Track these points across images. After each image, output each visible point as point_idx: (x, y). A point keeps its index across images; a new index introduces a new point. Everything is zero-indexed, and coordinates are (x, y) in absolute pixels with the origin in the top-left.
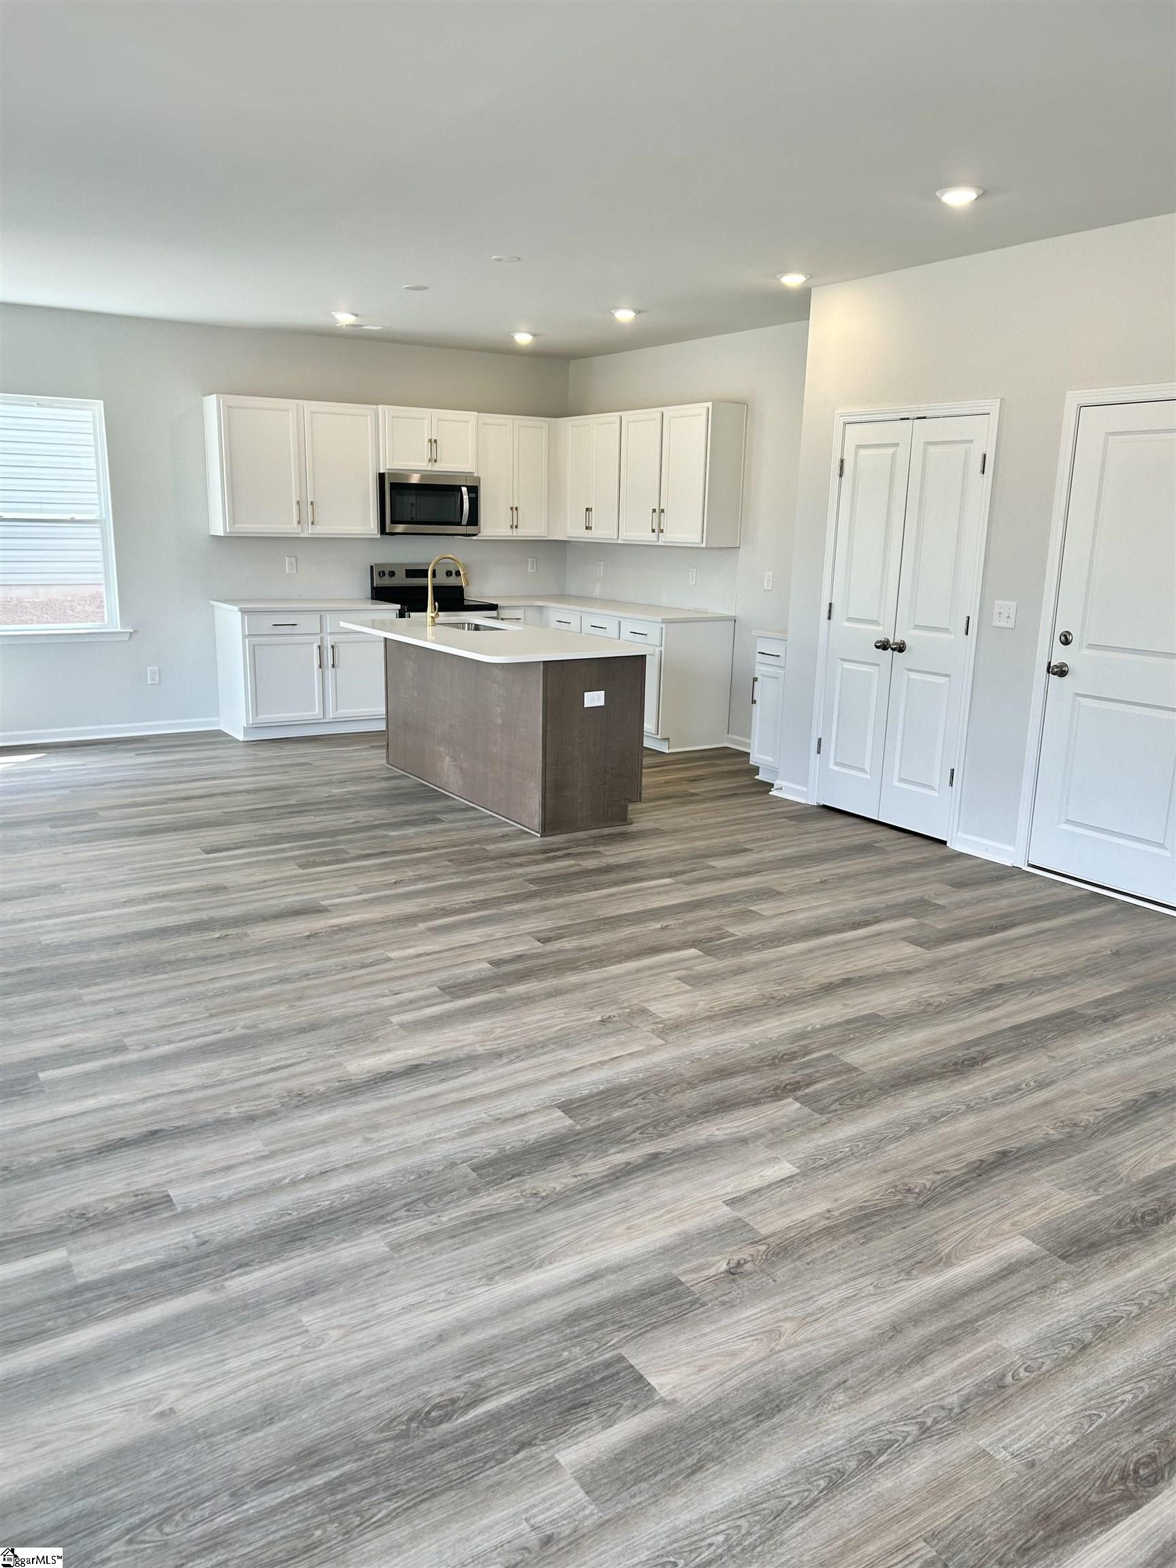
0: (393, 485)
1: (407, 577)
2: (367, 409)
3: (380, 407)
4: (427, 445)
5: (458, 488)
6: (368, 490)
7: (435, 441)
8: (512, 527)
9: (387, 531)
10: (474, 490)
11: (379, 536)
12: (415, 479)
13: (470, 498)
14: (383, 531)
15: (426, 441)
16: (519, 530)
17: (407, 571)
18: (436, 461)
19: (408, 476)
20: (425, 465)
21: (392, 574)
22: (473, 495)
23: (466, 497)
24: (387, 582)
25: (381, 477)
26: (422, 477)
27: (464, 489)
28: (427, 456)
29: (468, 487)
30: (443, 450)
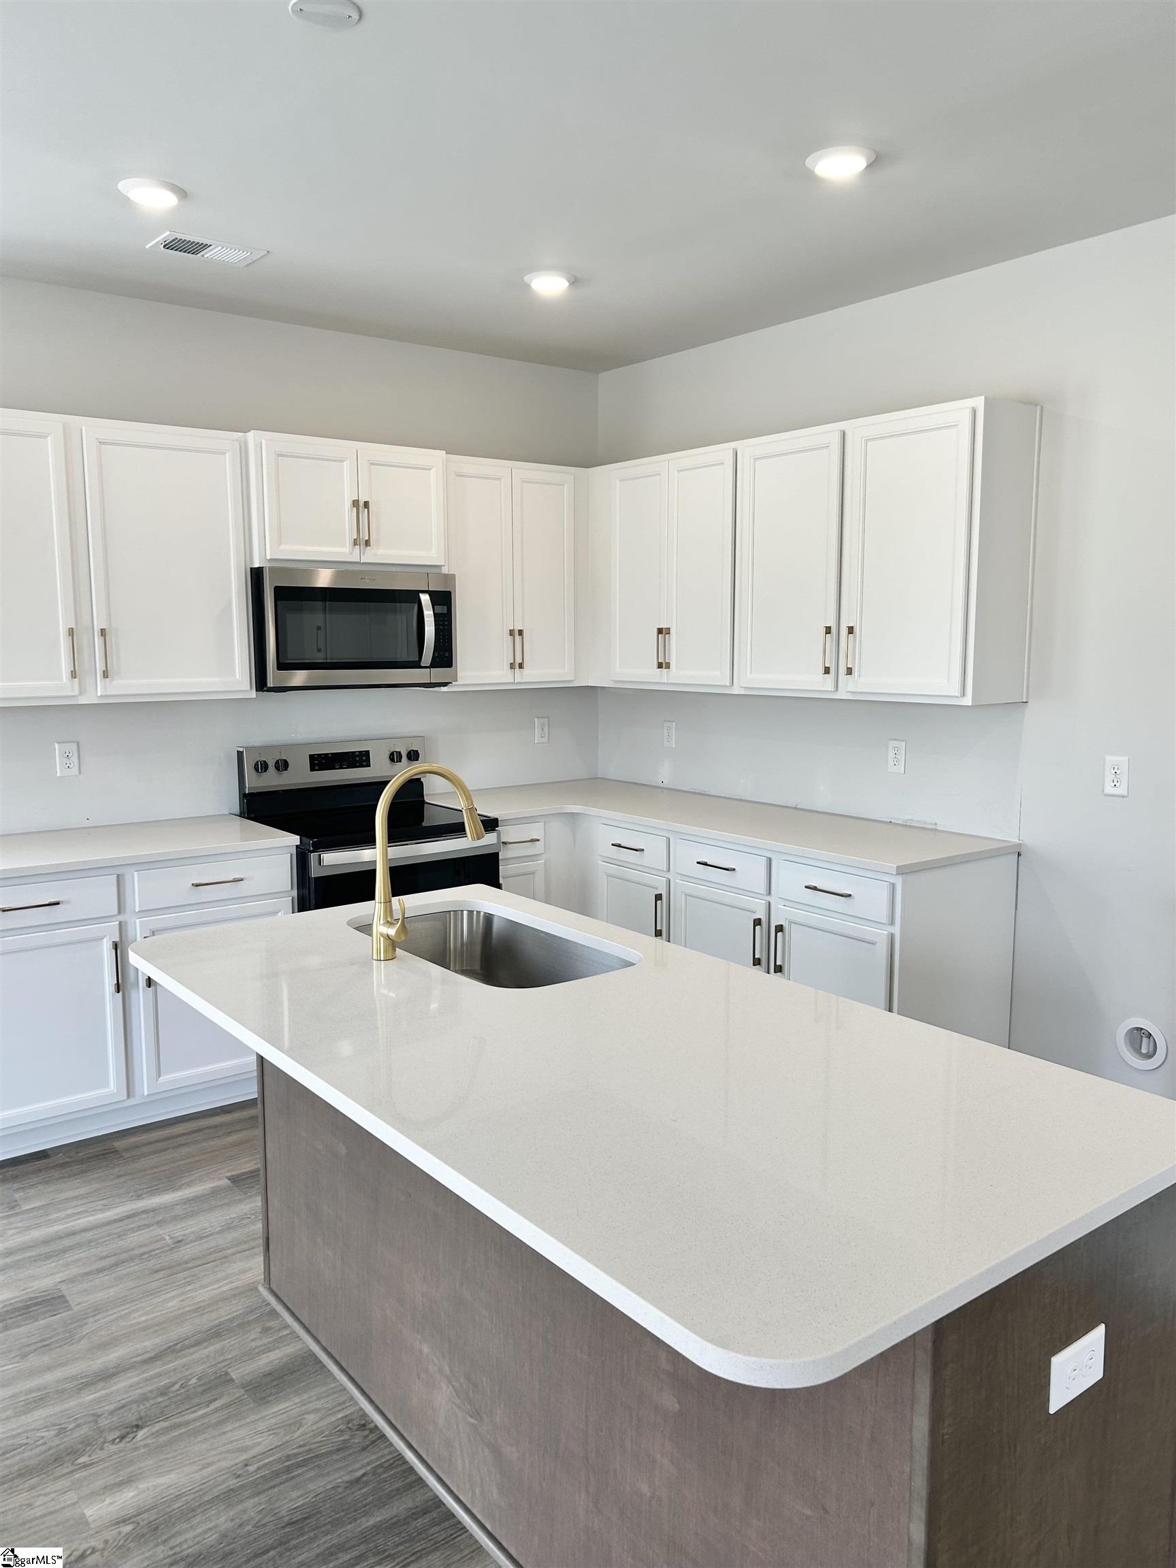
0: (281, 593)
1: (312, 769)
2: (225, 439)
3: (251, 435)
4: (348, 514)
5: (412, 597)
6: (230, 602)
7: (366, 504)
8: (512, 666)
9: (270, 684)
10: (443, 599)
11: (253, 694)
12: (324, 579)
13: (435, 615)
14: (261, 683)
15: (348, 504)
16: (525, 671)
17: (311, 757)
18: (367, 543)
19: (309, 573)
20: (343, 551)
21: (282, 765)
22: (441, 609)
23: (429, 614)
24: (272, 781)
25: (257, 576)
26: (339, 575)
27: (425, 598)
28: (349, 533)
29: (432, 594)
30: (383, 520)
